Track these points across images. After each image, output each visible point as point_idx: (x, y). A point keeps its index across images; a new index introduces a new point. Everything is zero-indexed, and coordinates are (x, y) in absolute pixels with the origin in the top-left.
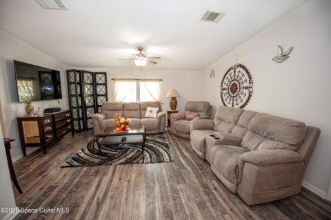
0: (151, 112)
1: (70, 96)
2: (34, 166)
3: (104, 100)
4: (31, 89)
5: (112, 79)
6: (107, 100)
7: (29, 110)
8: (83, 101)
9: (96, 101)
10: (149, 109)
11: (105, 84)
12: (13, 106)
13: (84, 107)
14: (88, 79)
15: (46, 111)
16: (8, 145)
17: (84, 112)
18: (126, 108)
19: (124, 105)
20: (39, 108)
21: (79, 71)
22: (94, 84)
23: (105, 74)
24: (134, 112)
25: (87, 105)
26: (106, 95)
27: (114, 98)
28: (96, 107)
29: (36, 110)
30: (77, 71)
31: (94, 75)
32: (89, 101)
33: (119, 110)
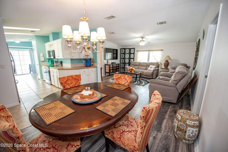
0: (151, 67)
1: (121, 58)
2: (106, 78)
3: (133, 61)
4: (111, 56)
5: (137, 51)
6: (134, 61)
7: (107, 62)
8: (125, 61)
9: (130, 61)
10: (151, 66)
11: (134, 53)
12: (105, 61)
13: (125, 63)
14: (127, 51)
15: (112, 63)
16: (101, 68)
17: (125, 66)
18: (140, 65)
19: (139, 63)
20: (110, 62)
21: (124, 49)
22: (130, 53)
23: (134, 49)
24: (143, 67)
25: (126, 62)
26: (134, 58)
27: (136, 60)
28: (129, 64)
29: (109, 62)
30: (123, 48)
31: (130, 49)
32: (127, 61)
33: (137, 65)
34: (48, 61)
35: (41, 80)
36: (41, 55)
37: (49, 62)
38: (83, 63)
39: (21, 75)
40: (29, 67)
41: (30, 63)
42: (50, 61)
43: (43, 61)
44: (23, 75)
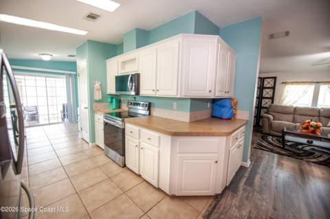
3: (269, 103)
5: (282, 83)
6: (273, 103)
9: (260, 103)
11: (273, 88)
18: (298, 113)
19: (295, 109)
22: (262, 88)
26: (272, 98)
27: (281, 101)
31: (263, 80)
33: (291, 113)
34: (109, 100)
35: (90, 144)
36: (97, 85)
37: (112, 102)
38: (207, 108)
39: (47, 125)
40: (62, 109)
41: (65, 102)
42: (114, 100)
43: (99, 101)
44: (50, 124)
